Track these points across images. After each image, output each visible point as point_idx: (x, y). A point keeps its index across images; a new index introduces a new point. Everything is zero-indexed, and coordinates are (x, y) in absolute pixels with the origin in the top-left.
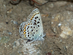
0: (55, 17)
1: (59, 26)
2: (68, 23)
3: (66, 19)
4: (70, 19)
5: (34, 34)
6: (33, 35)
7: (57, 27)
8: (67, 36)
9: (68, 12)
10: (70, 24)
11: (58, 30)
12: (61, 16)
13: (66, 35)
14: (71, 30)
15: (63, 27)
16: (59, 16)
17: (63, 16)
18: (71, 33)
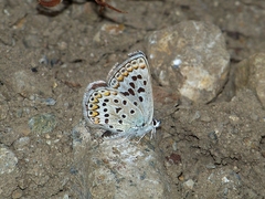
0: (158, 39)
1: (177, 66)
2: (200, 57)
3: (190, 45)
4: (203, 43)
5: (123, 120)
6: (120, 122)
7: (170, 68)
8: (198, 93)
9: (194, 23)
10: (204, 58)
11: (172, 77)
12: (174, 35)
13: (196, 90)
14: (210, 74)
15: (186, 68)
16: (169, 38)
17: (181, 35)
18: (211, 83)
